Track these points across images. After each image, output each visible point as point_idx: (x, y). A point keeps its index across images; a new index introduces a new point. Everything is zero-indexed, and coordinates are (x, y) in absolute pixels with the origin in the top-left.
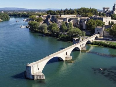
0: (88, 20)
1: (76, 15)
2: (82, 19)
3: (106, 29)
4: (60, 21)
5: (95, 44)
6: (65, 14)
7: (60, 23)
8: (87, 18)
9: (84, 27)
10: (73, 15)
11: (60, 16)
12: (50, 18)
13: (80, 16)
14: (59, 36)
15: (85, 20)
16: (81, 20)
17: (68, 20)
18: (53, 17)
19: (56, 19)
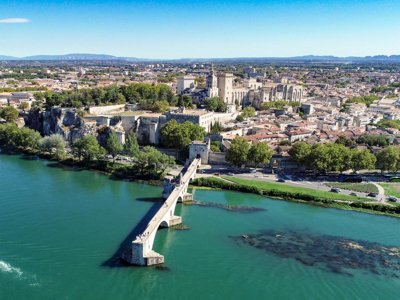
0: (160, 120)
1: (123, 105)
2: (145, 118)
3: (214, 146)
4: (91, 123)
5: (202, 185)
6: (97, 104)
7: (90, 129)
8: (157, 115)
9: (153, 139)
10: (117, 106)
11: (87, 109)
12: (62, 118)
13: (134, 106)
14: (108, 166)
15: (153, 121)
16: (144, 121)
17: (109, 120)
18: (69, 115)
19: (79, 119)
